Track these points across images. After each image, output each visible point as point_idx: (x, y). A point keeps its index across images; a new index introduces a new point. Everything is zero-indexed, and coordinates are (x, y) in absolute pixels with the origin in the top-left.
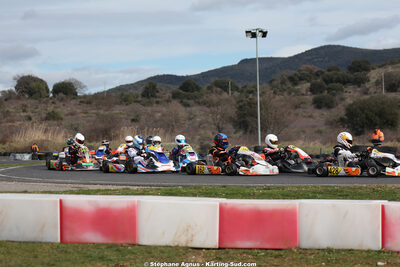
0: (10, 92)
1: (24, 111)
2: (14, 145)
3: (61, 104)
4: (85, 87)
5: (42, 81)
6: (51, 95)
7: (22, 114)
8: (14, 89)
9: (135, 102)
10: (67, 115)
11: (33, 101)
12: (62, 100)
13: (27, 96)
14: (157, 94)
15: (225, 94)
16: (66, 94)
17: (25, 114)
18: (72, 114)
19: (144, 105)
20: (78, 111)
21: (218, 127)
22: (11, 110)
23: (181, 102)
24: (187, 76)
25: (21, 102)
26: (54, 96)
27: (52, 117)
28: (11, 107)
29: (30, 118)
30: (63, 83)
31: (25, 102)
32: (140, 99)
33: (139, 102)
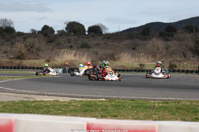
0: (63, 31)
1: (69, 42)
2: (55, 63)
3: (92, 39)
4: (107, 28)
5: (81, 25)
6: (87, 33)
7: (68, 44)
8: (65, 30)
9: (137, 38)
10: (95, 45)
11: (76, 37)
12: (93, 36)
13: (72, 34)
14: (150, 34)
15: (191, 34)
16: (95, 32)
17: (70, 44)
18: (97, 45)
19: (142, 40)
20: (102, 43)
21: (184, 53)
22: (61, 42)
23: (164, 38)
24: (170, 23)
25: (68, 37)
26: (88, 34)
27: (85, 46)
28: (62, 40)
29: (71, 47)
30: (94, 26)
31: (70, 38)
32: (140, 36)
33: (139, 38)
